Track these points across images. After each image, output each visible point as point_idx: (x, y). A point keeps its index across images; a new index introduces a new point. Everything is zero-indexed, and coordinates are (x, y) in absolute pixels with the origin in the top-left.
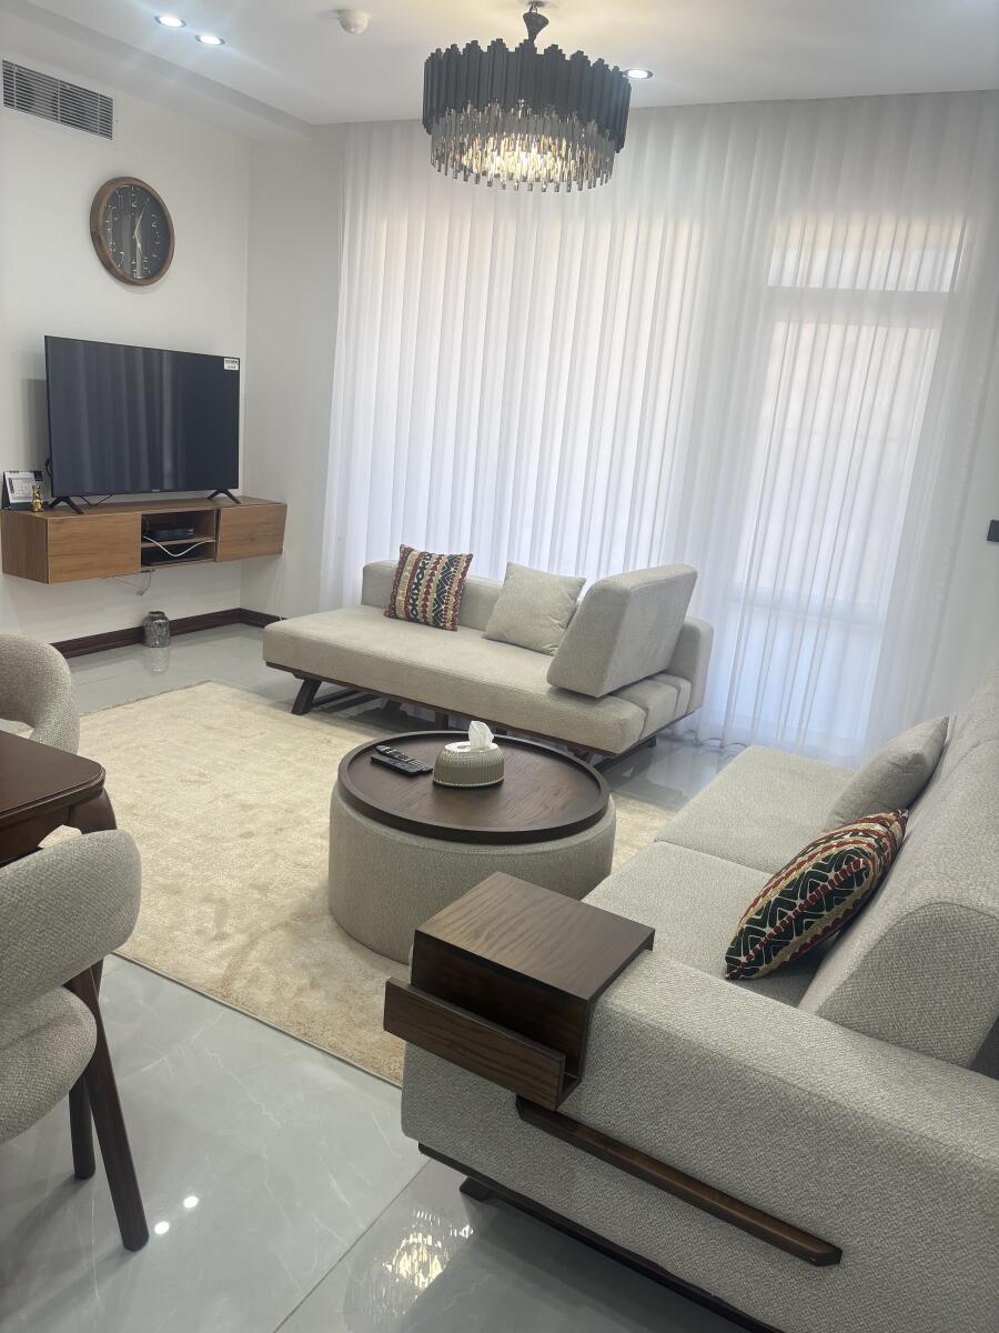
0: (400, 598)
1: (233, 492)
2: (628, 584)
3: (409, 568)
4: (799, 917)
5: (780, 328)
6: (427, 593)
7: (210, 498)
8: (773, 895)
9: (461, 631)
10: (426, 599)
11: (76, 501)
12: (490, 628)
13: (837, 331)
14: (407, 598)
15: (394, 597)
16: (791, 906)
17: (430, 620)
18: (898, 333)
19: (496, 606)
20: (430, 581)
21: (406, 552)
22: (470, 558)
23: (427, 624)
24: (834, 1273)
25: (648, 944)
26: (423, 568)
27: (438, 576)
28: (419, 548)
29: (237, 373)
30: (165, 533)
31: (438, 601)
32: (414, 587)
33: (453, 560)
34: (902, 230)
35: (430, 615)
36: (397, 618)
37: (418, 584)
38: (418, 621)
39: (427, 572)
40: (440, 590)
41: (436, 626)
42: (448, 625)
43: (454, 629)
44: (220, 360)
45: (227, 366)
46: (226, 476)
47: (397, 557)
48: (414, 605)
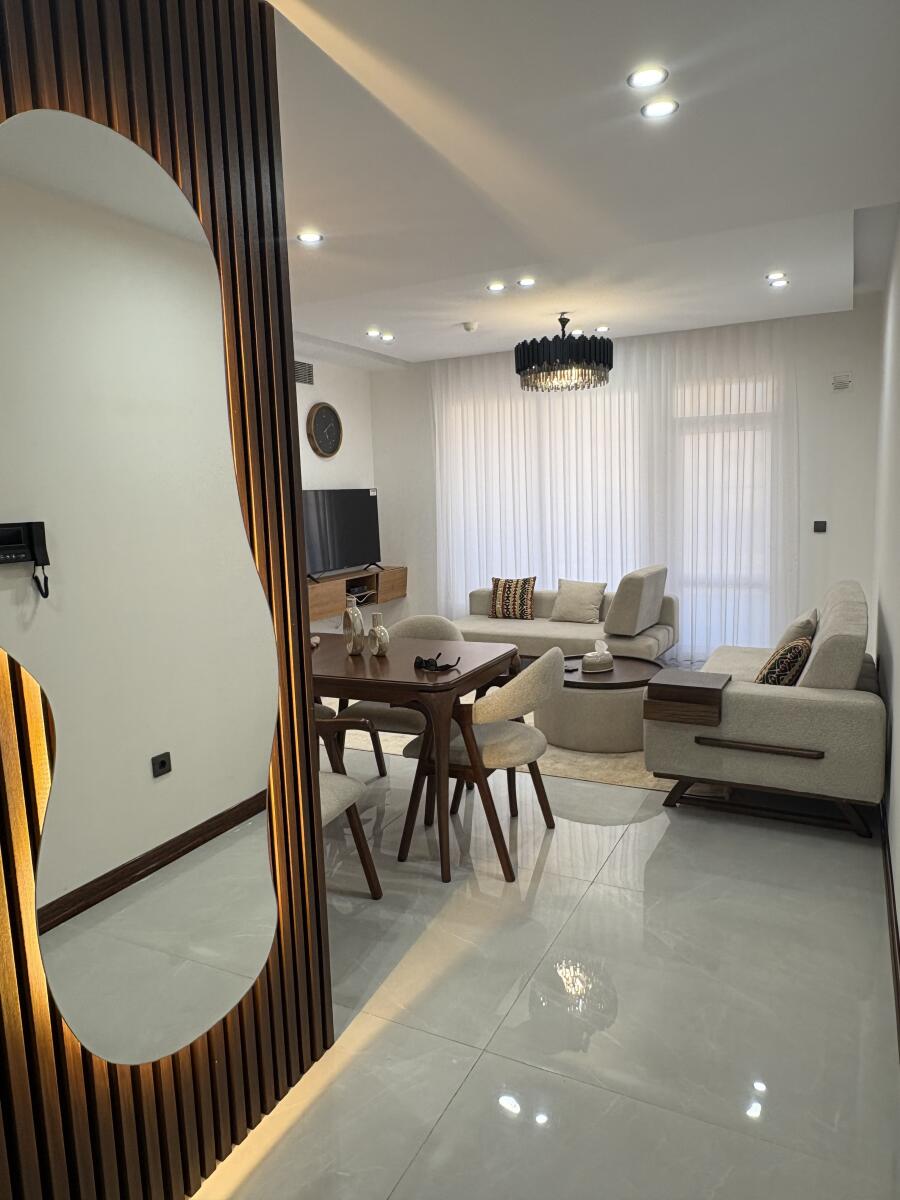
0: (498, 606)
1: (378, 563)
2: (642, 574)
3: (501, 588)
4: (779, 676)
5: (688, 439)
6: (515, 601)
7: (365, 569)
8: (765, 672)
9: (536, 620)
10: (514, 604)
11: (315, 576)
12: (554, 614)
13: (718, 436)
14: (503, 608)
15: (494, 606)
16: (774, 673)
17: (518, 616)
18: (749, 434)
19: (557, 602)
20: (515, 594)
21: (496, 582)
22: (535, 579)
23: (516, 618)
24: (823, 761)
25: (730, 679)
26: (509, 588)
27: (519, 591)
28: (503, 578)
29: (375, 497)
30: (356, 589)
31: (522, 605)
32: (506, 599)
33: (526, 581)
34: (743, 386)
35: (518, 613)
36: (497, 617)
37: (508, 597)
38: (509, 617)
39: (512, 590)
40: (522, 599)
41: (522, 618)
42: (529, 617)
43: (532, 619)
44: (368, 491)
45: (372, 494)
46: (374, 556)
47: (490, 587)
48: (508, 609)
